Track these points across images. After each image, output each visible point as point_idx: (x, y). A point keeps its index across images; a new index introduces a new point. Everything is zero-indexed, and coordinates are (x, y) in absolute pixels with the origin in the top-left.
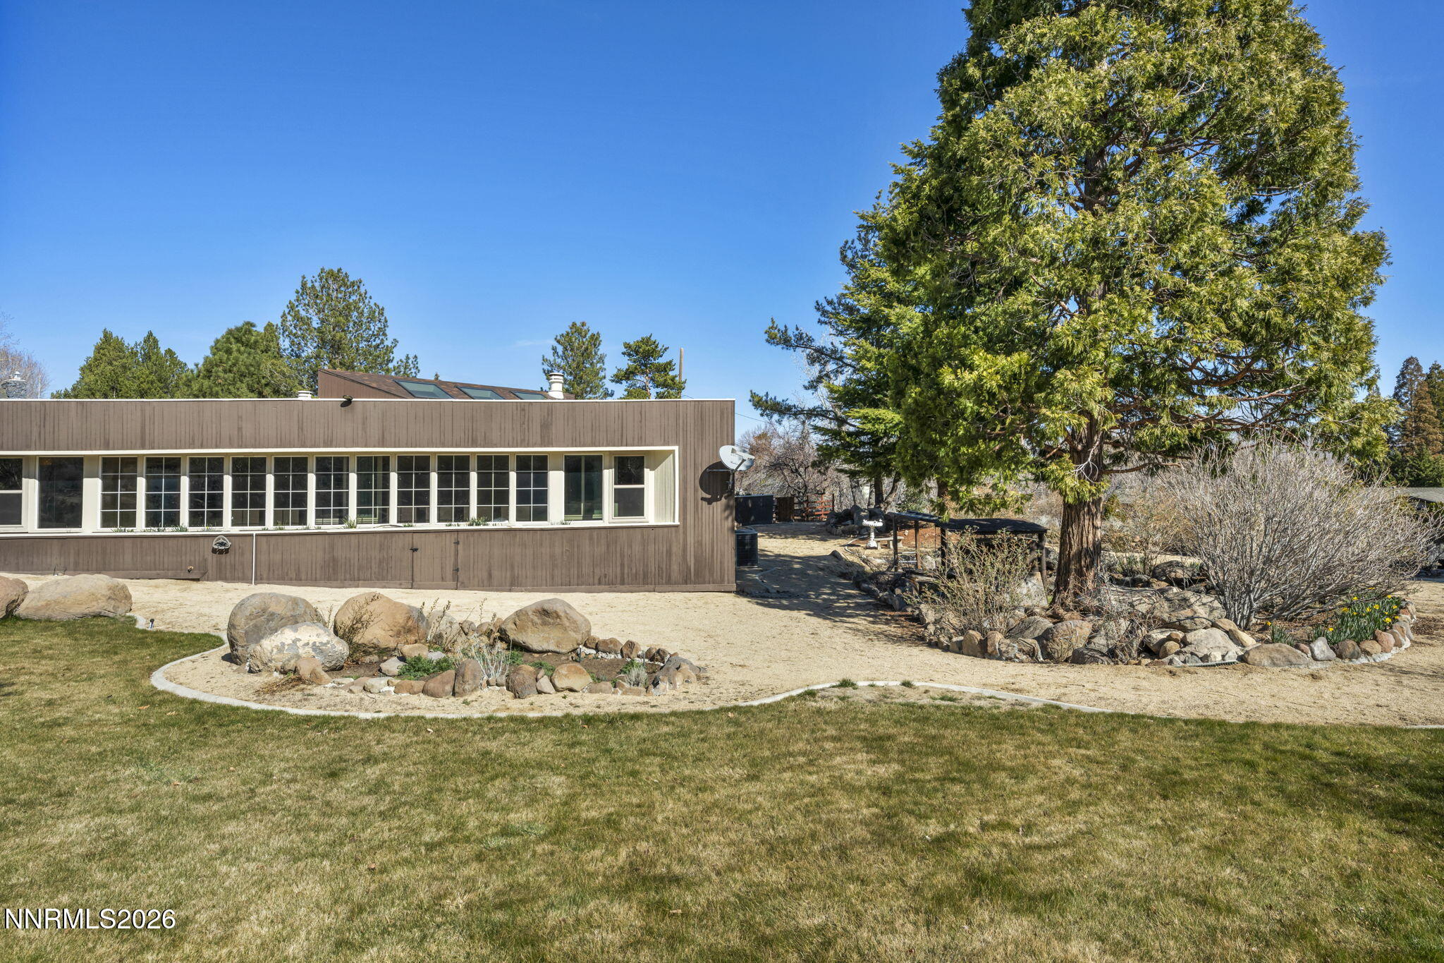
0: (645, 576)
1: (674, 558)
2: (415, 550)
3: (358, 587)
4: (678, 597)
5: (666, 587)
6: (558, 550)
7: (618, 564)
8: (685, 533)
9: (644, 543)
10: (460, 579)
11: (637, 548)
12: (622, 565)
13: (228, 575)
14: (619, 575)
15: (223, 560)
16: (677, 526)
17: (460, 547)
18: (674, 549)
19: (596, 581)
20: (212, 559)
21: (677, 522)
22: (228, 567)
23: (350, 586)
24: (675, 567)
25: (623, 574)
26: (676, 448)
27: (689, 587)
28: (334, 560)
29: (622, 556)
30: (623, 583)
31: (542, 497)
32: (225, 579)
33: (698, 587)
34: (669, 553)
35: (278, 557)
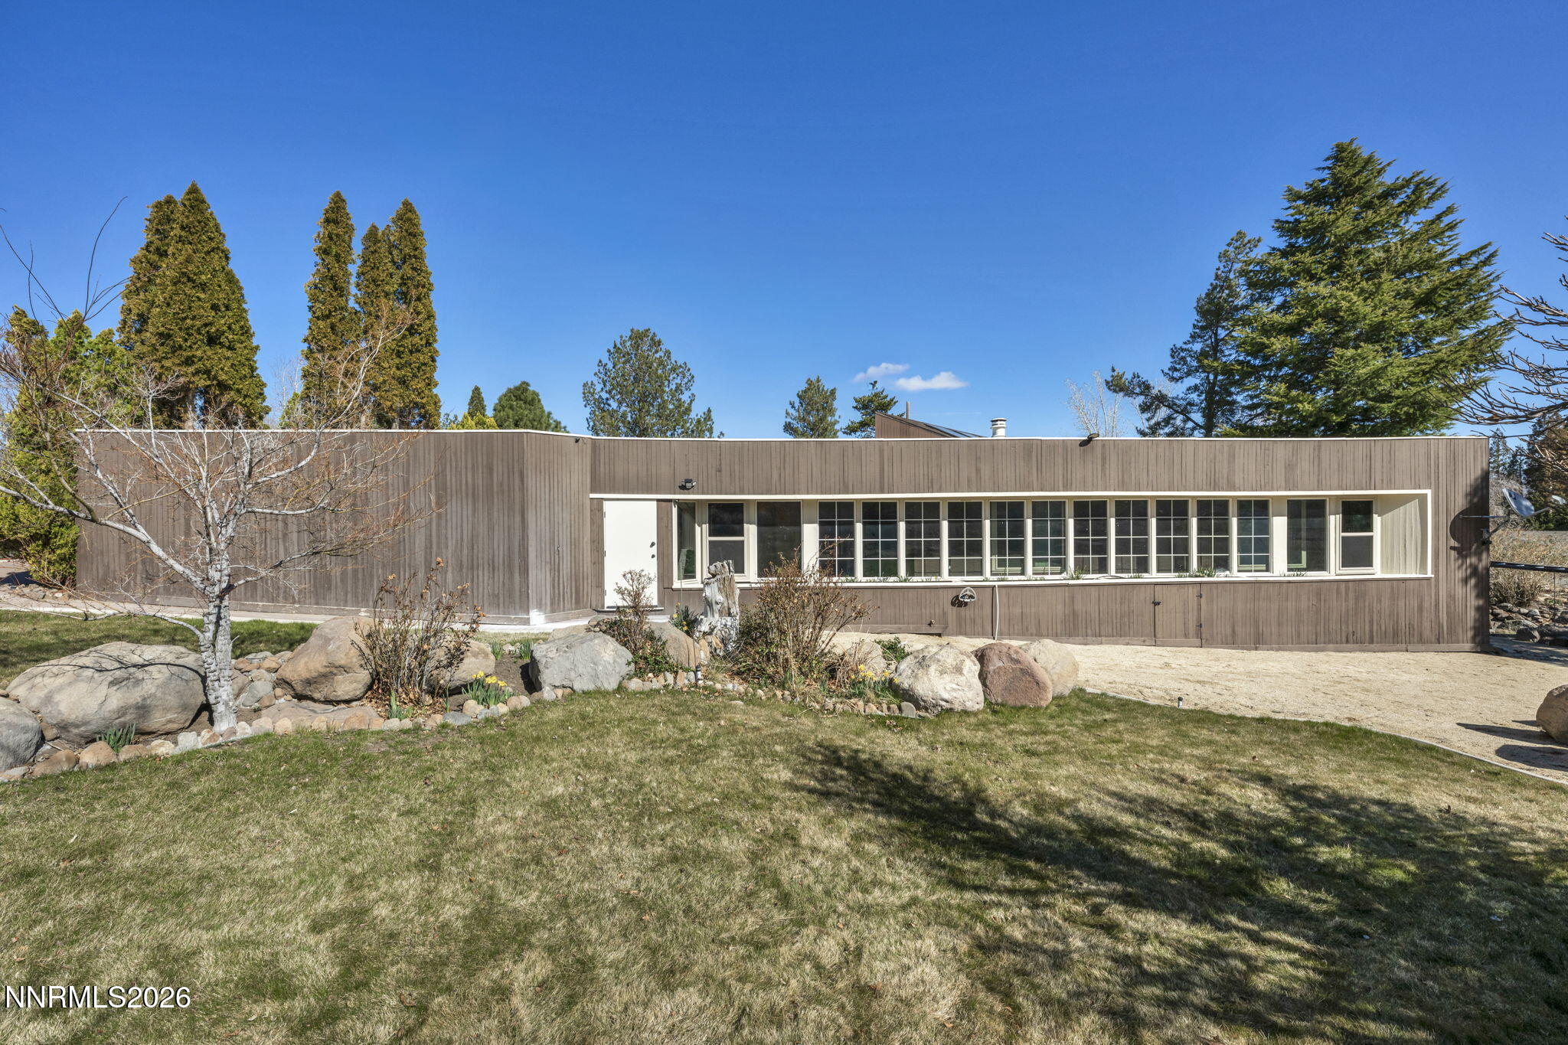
0: (1396, 634)
1: (1425, 614)
2: (1156, 604)
3: (1101, 643)
4: (1430, 658)
5: (1420, 647)
6: (1304, 605)
7: (1367, 621)
8: (1437, 586)
9: (1394, 597)
10: (1204, 636)
11: (1386, 603)
12: (1371, 622)
13: (968, 630)
14: (1367, 632)
15: (963, 613)
16: (1428, 579)
17: (1203, 600)
18: (1426, 605)
19: (1344, 639)
20: (952, 612)
21: (1430, 574)
22: (968, 621)
23: (1093, 643)
24: (1426, 625)
25: (1371, 631)
26: (1429, 492)
27: (1443, 646)
28: (1074, 614)
29: (1371, 612)
30: (1371, 642)
31: (1264, 545)
32: (965, 634)
33: (1454, 646)
34: (1421, 609)
35: (1017, 611)
